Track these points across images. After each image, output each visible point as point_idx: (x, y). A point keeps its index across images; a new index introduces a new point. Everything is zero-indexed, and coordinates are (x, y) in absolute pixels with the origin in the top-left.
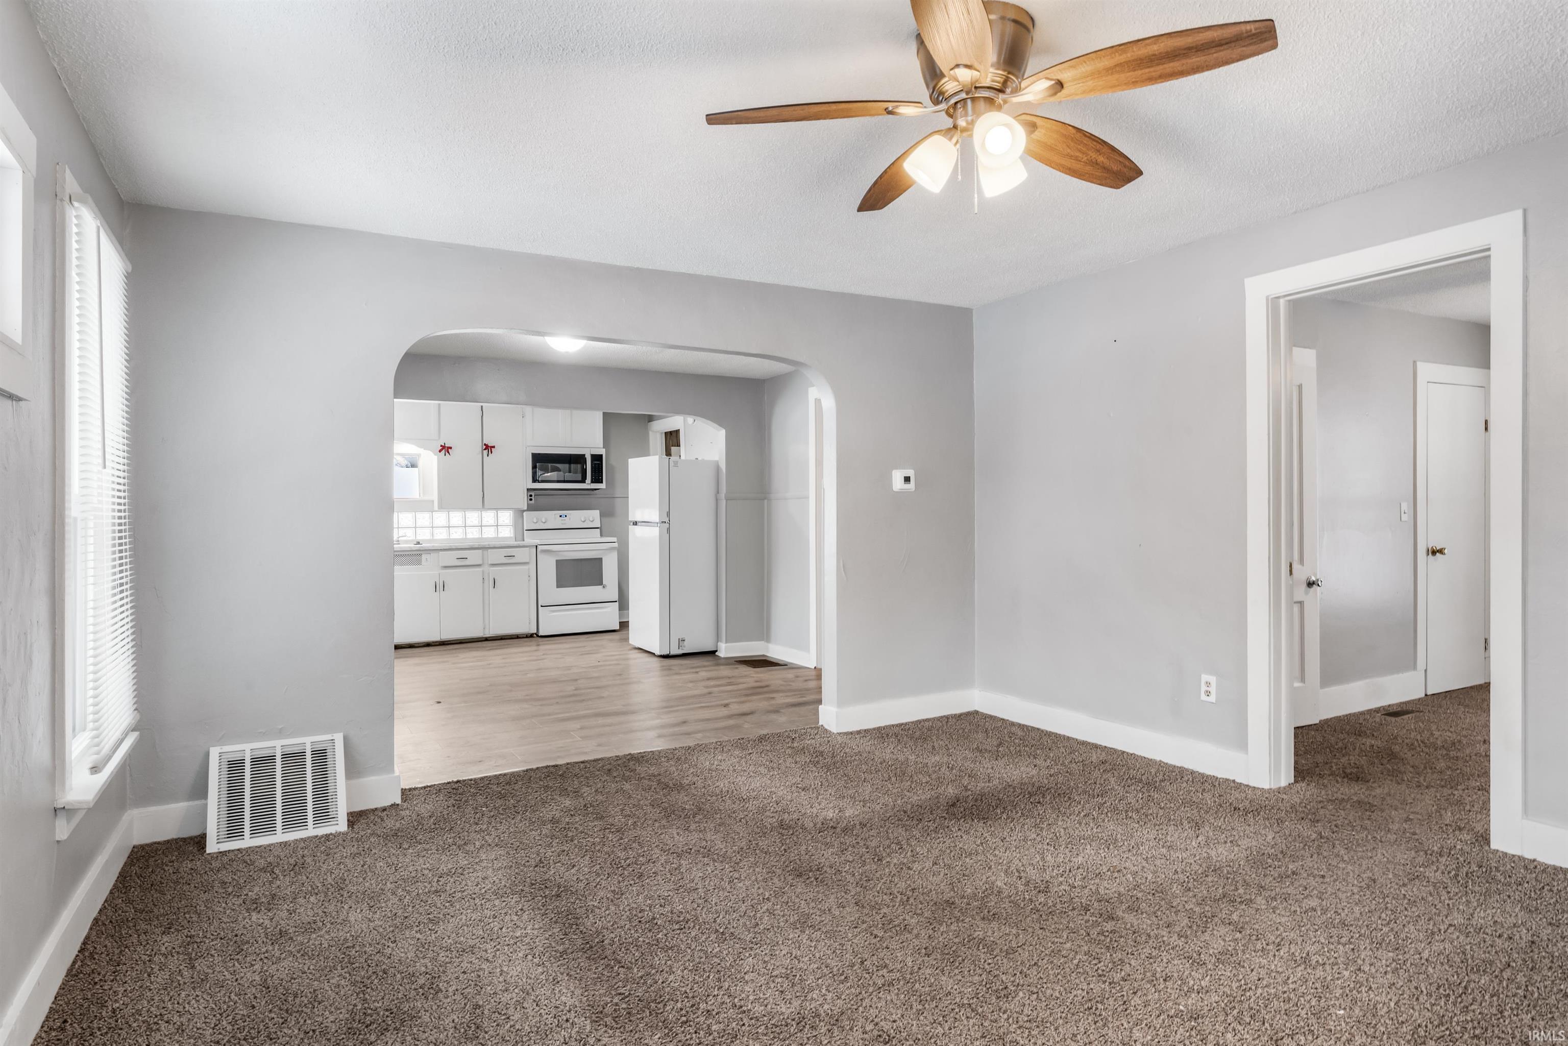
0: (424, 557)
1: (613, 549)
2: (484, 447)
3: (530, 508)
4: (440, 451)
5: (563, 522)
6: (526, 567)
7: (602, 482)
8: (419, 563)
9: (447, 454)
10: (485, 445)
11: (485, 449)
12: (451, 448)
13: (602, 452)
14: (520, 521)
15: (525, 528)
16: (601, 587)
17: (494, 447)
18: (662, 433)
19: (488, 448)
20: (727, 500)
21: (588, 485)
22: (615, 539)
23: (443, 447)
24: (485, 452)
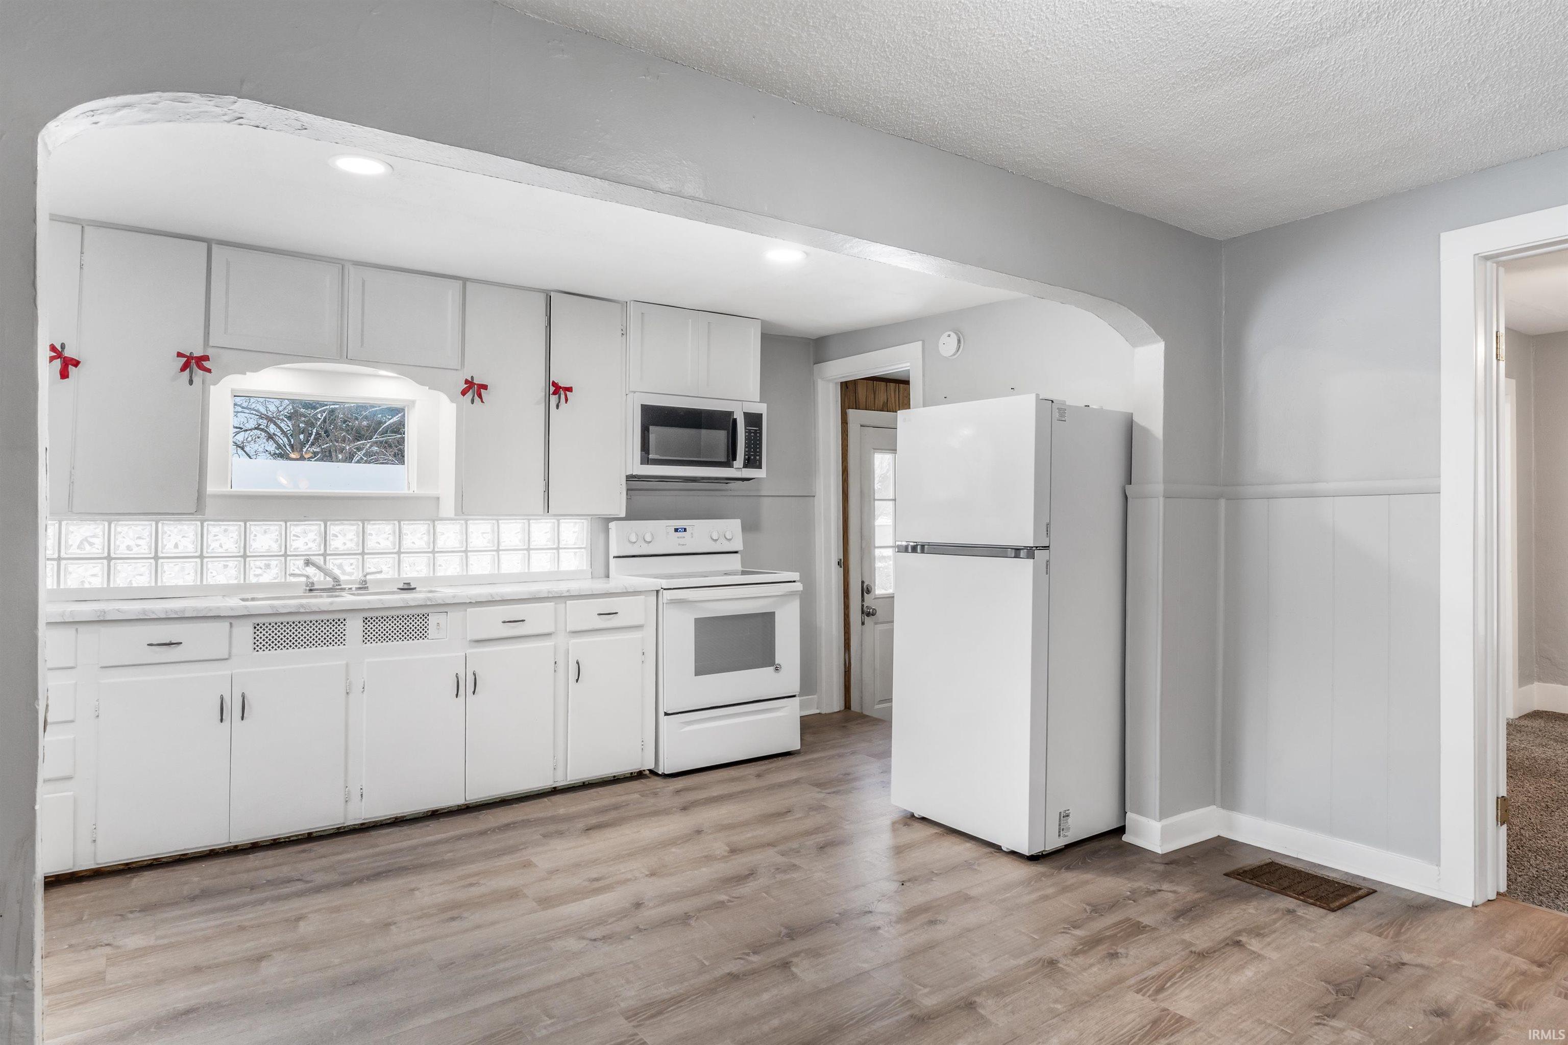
0: (433, 620)
1: (792, 594)
2: (552, 389)
3: (633, 514)
4: (464, 393)
5: (681, 541)
6: (636, 635)
7: (760, 467)
8: (422, 633)
9: (477, 398)
10: (554, 384)
11: (554, 393)
12: (485, 387)
13: (761, 408)
14: (602, 537)
15: (614, 551)
16: (772, 669)
17: (570, 389)
18: (836, 383)
19: (559, 390)
20: (1166, 497)
21: (737, 470)
22: (795, 576)
23: (470, 384)
24: (554, 399)
